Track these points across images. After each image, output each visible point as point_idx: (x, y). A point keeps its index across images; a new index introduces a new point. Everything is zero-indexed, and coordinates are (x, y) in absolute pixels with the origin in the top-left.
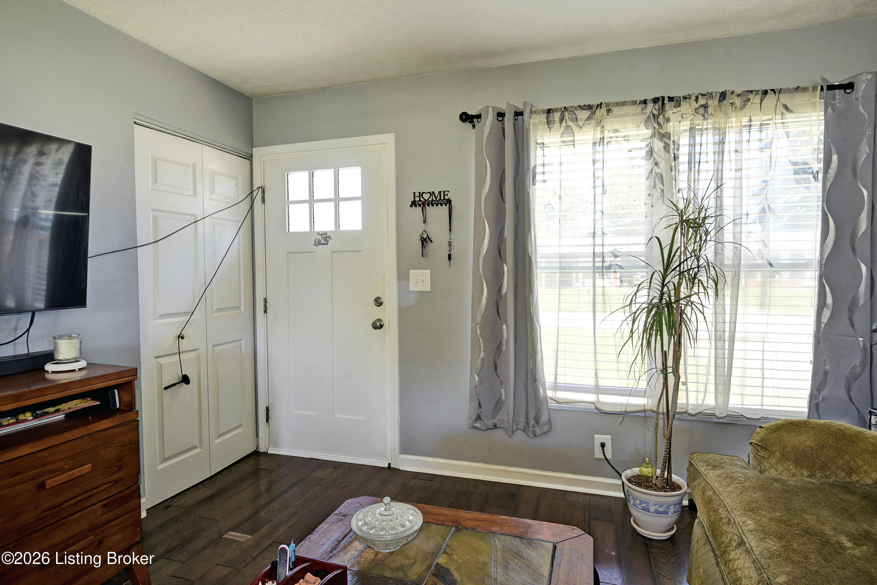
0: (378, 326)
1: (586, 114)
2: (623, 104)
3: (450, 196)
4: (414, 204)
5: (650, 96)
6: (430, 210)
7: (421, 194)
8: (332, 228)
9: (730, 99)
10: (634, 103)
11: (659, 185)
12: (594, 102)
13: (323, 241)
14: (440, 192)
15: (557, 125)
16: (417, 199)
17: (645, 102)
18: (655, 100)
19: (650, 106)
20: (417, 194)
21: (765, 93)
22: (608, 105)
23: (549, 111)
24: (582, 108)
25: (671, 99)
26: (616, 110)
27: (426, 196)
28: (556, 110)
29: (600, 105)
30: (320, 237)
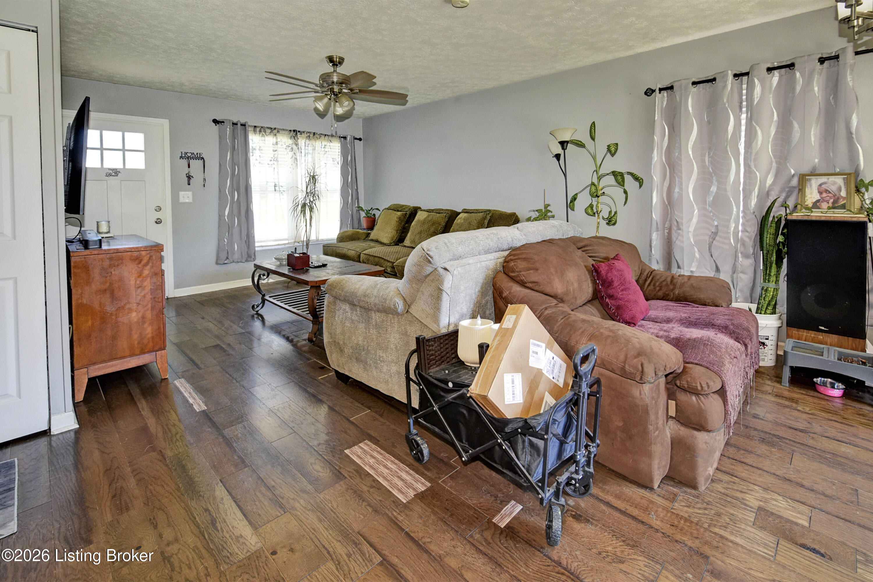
0: (158, 222)
1: (269, 131)
2: (284, 130)
3: (203, 156)
4: (181, 157)
5: (292, 129)
6: (192, 162)
7: (186, 153)
8: (121, 166)
9: (316, 136)
10: (287, 130)
11: (296, 162)
12: (273, 127)
13: (113, 174)
14: (197, 154)
15: (258, 132)
16: (183, 155)
17: (291, 131)
18: (294, 131)
19: (292, 132)
20: (183, 153)
21: (325, 135)
22: (278, 129)
23: (255, 127)
24: (268, 128)
25: (299, 132)
26: (281, 132)
27: (189, 155)
28: (258, 127)
29: (275, 129)
30: (111, 171)
